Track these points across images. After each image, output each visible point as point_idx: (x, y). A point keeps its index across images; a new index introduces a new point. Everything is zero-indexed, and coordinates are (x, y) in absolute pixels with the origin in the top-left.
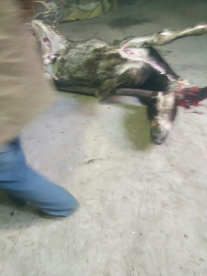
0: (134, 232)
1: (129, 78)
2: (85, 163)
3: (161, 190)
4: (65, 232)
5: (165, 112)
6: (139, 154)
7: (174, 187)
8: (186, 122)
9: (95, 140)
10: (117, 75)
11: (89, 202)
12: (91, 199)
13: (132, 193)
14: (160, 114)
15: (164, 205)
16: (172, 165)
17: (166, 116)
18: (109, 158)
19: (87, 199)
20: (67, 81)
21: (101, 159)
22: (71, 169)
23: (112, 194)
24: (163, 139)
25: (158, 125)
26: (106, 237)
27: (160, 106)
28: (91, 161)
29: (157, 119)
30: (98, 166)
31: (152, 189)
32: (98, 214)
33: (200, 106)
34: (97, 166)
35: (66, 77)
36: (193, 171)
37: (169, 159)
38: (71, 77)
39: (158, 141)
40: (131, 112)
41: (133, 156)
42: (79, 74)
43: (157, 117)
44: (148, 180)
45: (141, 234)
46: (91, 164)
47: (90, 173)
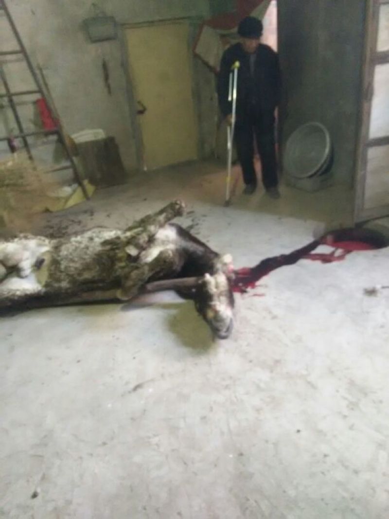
0: (231, 456)
1: (165, 262)
2: (130, 392)
3: (247, 393)
4: (132, 491)
5: (220, 294)
6: (203, 360)
7: (262, 385)
8: (249, 309)
9: (134, 358)
10: (146, 264)
11: (155, 440)
12: (155, 436)
13: (211, 409)
14: (215, 298)
15: (258, 410)
16: (251, 361)
17: (224, 299)
18: (162, 376)
19: (149, 438)
20: (67, 289)
21: (152, 380)
22: (110, 406)
23: (184, 418)
24: (228, 330)
25: (216, 312)
26: (196, 474)
27: (213, 289)
28: (137, 387)
29: (215, 305)
30: (151, 390)
31: (236, 397)
32: (173, 450)
33: (259, 288)
34: (149, 390)
35: (65, 284)
36: (277, 362)
37: (244, 355)
38: (73, 281)
39: (223, 334)
40: (173, 312)
41: (196, 364)
42: (87, 275)
43: (213, 303)
44: (227, 387)
45: (241, 454)
46: (140, 391)
47: (142, 402)
